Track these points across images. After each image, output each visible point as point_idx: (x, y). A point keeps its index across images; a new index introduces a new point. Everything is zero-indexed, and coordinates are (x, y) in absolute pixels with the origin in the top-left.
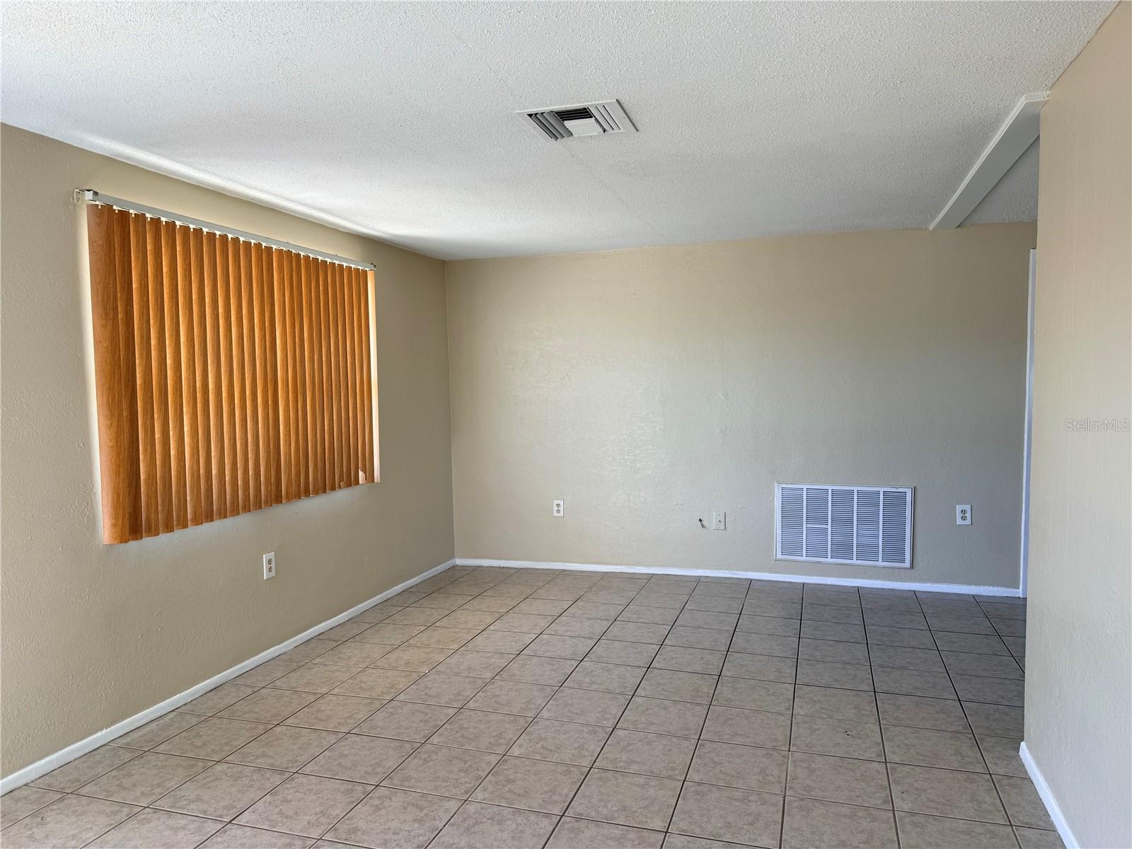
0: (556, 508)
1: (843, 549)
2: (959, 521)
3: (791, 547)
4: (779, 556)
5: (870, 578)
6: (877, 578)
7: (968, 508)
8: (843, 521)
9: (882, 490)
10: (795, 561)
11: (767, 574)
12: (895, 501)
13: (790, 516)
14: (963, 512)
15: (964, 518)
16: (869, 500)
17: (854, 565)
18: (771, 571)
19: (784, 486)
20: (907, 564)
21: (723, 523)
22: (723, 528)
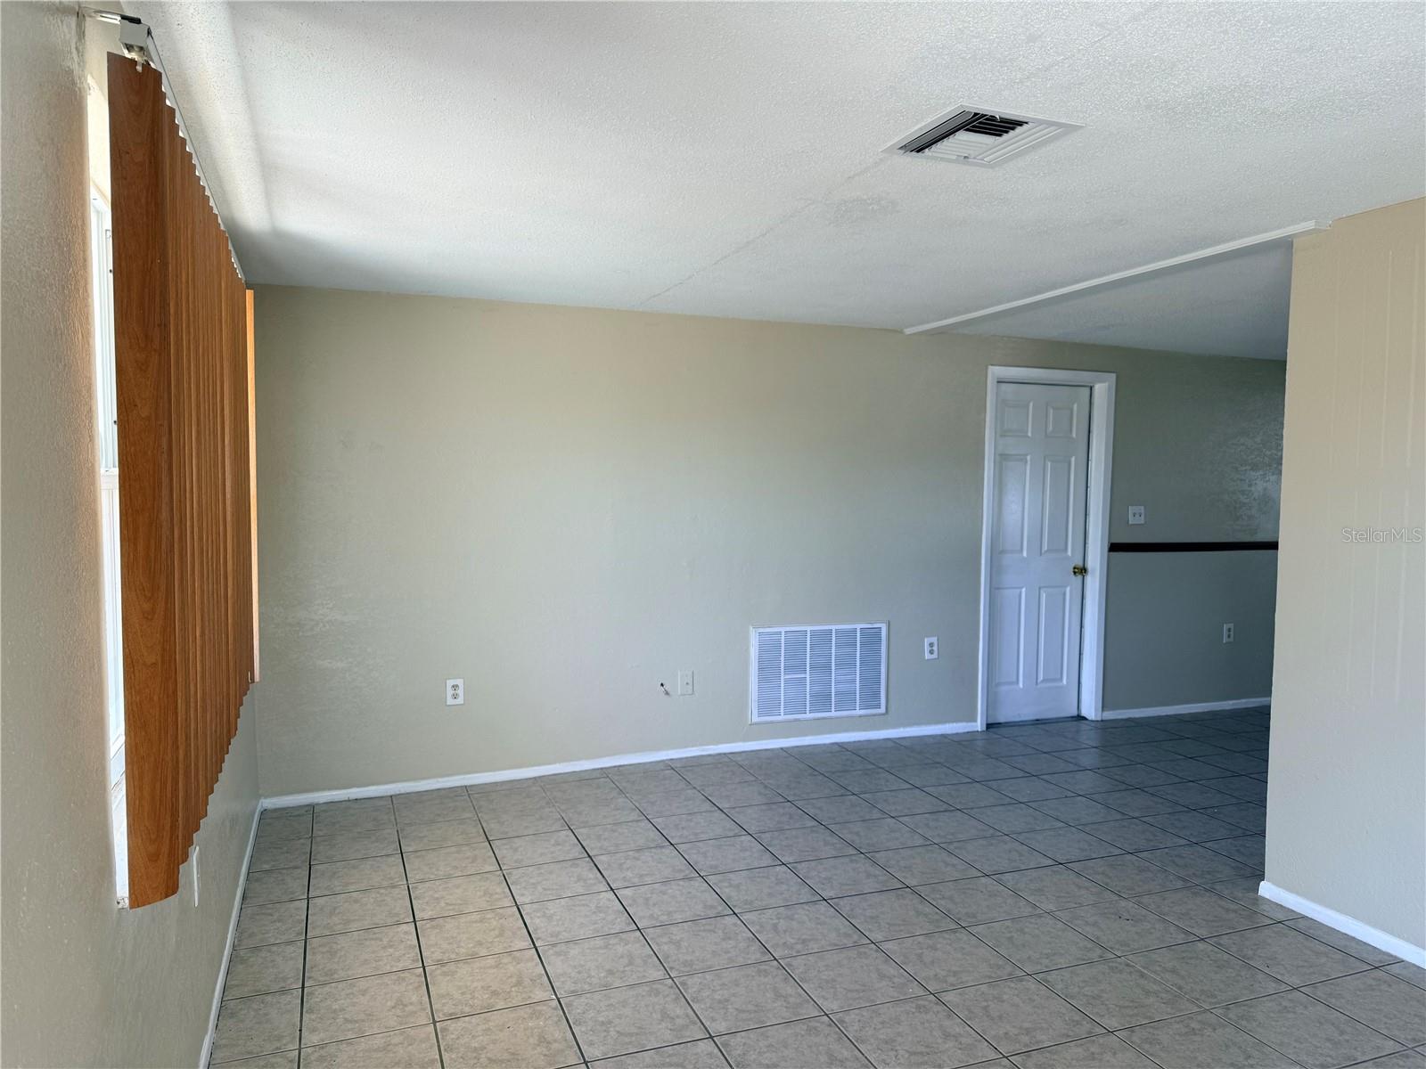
0: (450, 692)
1: (822, 700)
2: (927, 656)
3: (767, 706)
4: (756, 719)
5: (846, 730)
6: (853, 730)
7: (934, 640)
8: (822, 668)
9: (859, 626)
10: (772, 722)
11: (741, 744)
12: (872, 638)
13: (768, 669)
14: (931, 645)
15: (931, 652)
16: (847, 639)
17: (831, 718)
18: (745, 740)
19: (761, 630)
20: (883, 710)
21: (690, 687)
22: (690, 692)
